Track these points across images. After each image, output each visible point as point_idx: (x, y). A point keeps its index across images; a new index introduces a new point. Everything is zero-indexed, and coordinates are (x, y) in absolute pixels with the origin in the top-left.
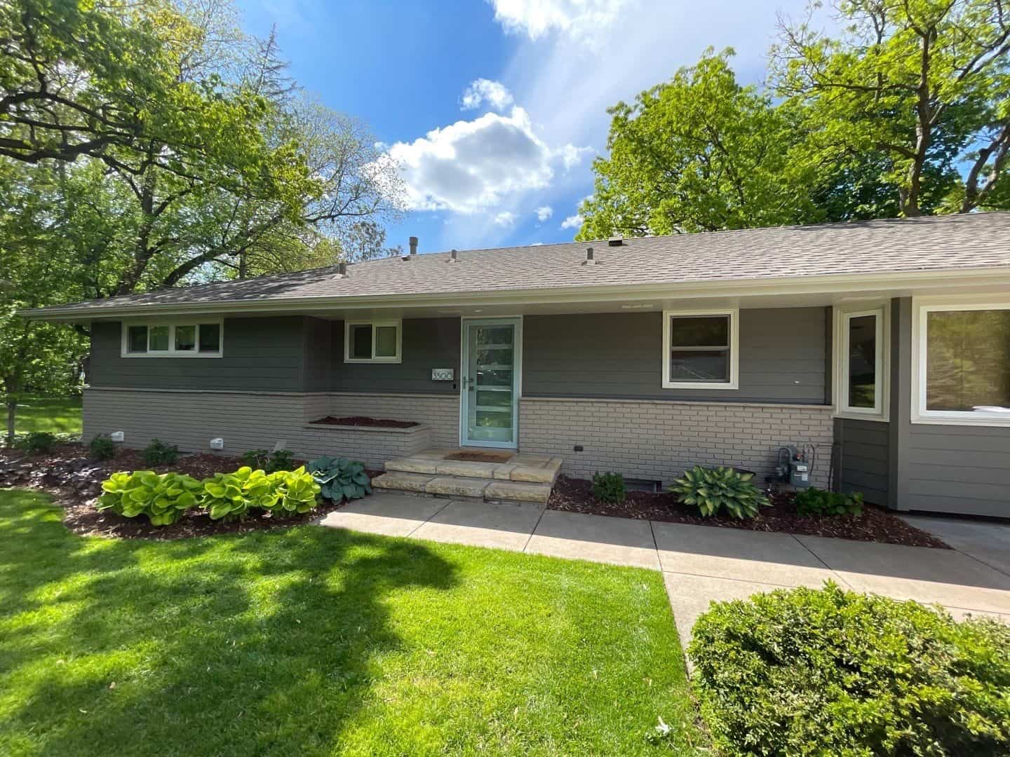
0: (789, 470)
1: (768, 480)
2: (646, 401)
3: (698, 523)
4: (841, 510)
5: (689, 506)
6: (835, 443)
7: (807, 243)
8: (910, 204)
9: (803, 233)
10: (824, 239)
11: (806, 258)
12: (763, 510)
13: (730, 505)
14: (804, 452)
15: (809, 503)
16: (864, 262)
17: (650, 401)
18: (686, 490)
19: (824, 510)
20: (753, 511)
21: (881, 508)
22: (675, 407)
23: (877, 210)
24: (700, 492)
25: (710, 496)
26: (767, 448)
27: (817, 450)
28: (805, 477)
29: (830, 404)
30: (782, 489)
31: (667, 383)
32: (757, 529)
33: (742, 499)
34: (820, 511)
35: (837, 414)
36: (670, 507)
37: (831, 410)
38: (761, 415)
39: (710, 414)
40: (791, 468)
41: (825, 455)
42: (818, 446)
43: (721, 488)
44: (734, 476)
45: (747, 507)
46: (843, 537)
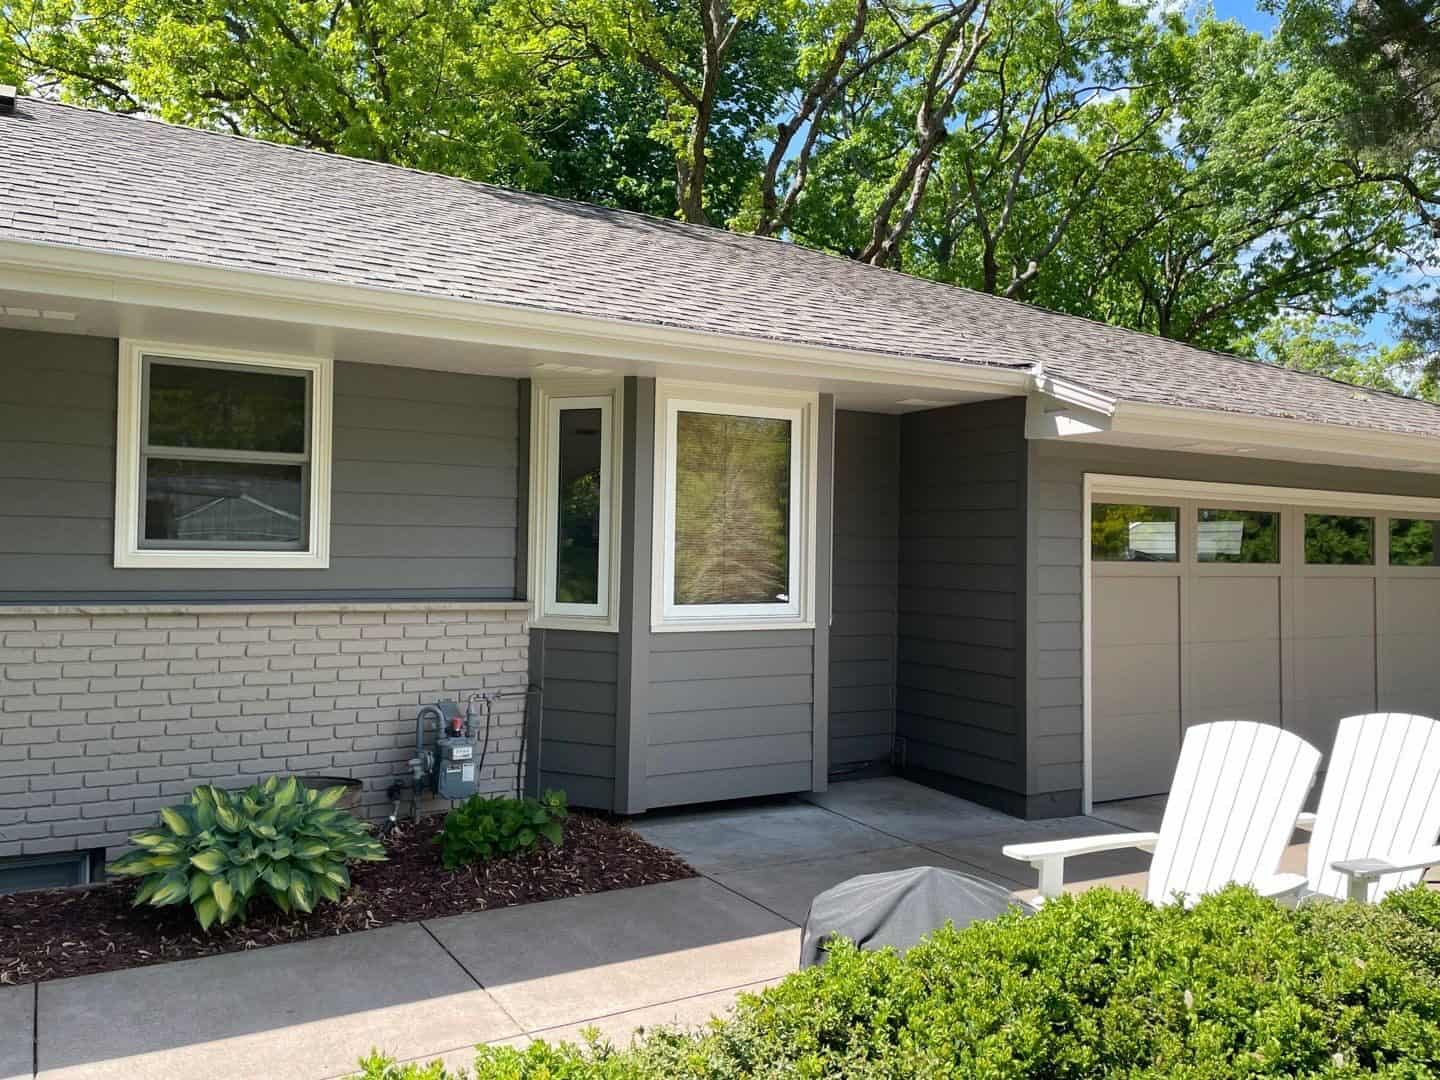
0: (438, 758)
1: (393, 792)
2: (56, 609)
3: (190, 954)
4: (526, 838)
5: (170, 909)
6: (531, 686)
7: (493, 228)
8: (692, 196)
9: (497, 203)
10: (531, 226)
11: (477, 259)
12: (362, 875)
13: (278, 882)
14: (469, 714)
15: (465, 834)
16: (580, 291)
17: (72, 609)
18: (158, 863)
19: (495, 845)
20: (336, 884)
21: (602, 814)
22: (152, 623)
23: (650, 194)
24: (199, 861)
25: (226, 869)
26: (392, 714)
27: (497, 707)
28: (469, 773)
29: (524, 599)
30: (425, 810)
31: (129, 550)
32: (344, 931)
33: (315, 859)
34: (488, 848)
35: (536, 620)
36: (112, 925)
37: (525, 611)
38: (382, 631)
39: (254, 636)
40: (441, 755)
41: (510, 714)
42: (498, 696)
43: (257, 841)
44: (300, 799)
45: (324, 876)
46: (526, 898)
